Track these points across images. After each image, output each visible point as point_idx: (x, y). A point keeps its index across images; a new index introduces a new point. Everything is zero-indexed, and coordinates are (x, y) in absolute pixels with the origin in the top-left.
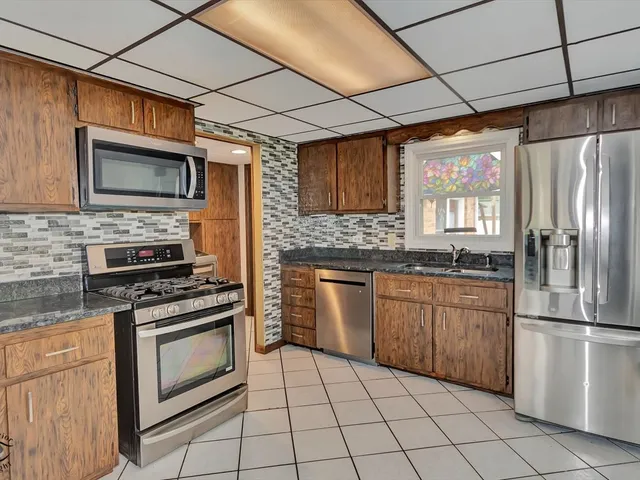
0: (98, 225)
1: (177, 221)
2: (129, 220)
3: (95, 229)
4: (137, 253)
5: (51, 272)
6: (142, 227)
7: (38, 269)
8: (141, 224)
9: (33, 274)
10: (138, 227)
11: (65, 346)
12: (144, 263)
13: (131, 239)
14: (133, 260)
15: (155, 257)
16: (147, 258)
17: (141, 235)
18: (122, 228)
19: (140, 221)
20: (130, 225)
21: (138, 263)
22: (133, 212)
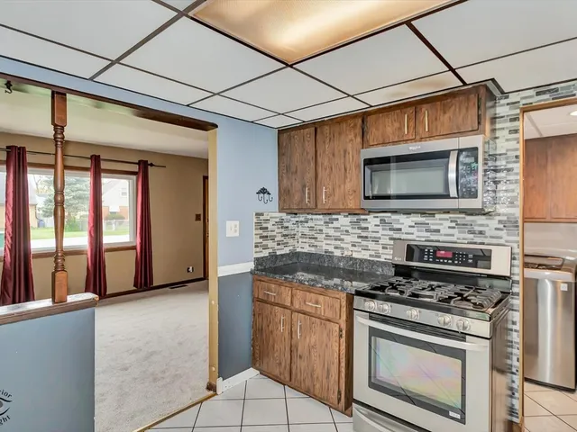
0: (413, 224)
1: (500, 222)
2: (440, 219)
3: (410, 227)
4: (435, 252)
5: (379, 257)
6: (454, 228)
7: (373, 253)
8: (453, 224)
9: (370, 256)
10: (449, 227)
11: (317, 303)
12: (439, 263)
13: (441, 238)
14: (429, 258)
15: (453, 259)
16: (444, 258)
17: (453, 235)
18: (433, 227)
19: (451, 221)
20: (442, 224)
21: (434, 262)
22: (445, 213)
